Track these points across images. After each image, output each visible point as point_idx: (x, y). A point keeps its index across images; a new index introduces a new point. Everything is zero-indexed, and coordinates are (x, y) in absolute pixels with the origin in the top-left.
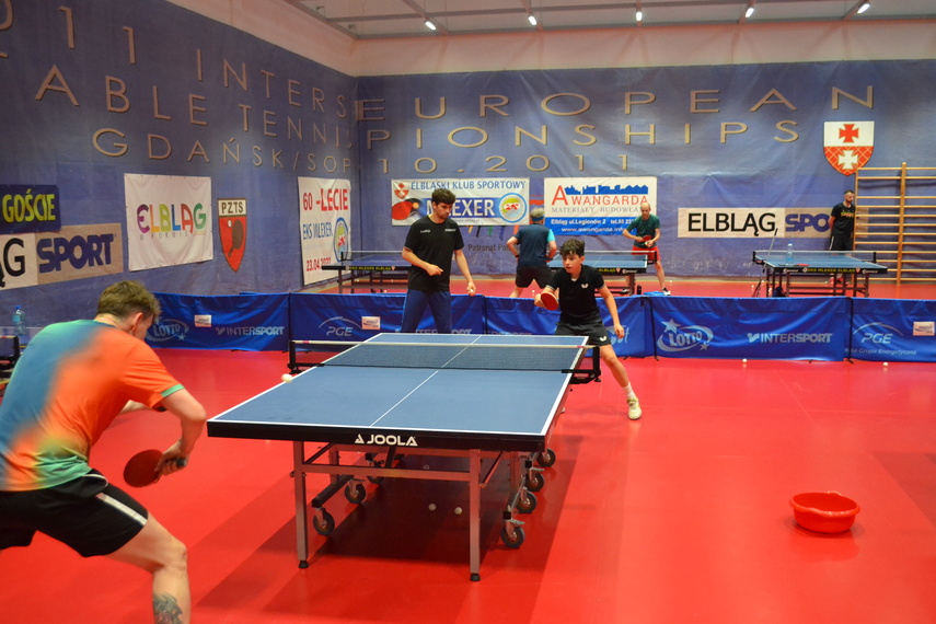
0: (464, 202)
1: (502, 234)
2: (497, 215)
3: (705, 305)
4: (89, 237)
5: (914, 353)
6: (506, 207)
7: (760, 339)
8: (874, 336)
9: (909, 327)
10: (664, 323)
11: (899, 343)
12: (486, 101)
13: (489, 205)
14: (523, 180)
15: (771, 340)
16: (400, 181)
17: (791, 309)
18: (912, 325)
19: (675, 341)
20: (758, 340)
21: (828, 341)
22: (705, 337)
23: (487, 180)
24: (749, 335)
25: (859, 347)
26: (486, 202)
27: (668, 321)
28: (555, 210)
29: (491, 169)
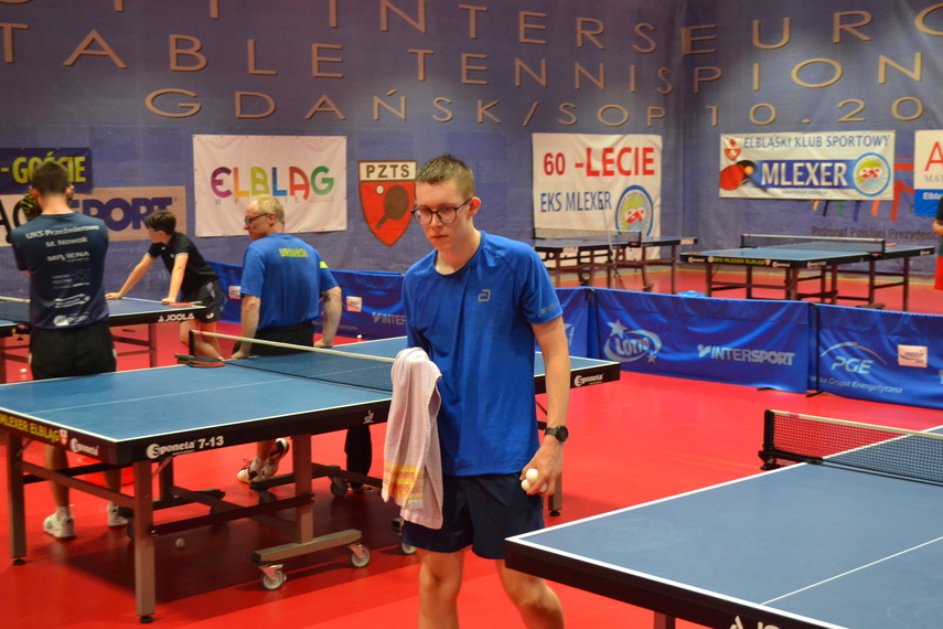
0: (809, 165)
1: (856, 212)
2: (851, 186)
3: (652, 305)
4: (134, 200)
5: (899, 391)
6: (862, 173)
7: (709, 354)
8: (847, 361)
9: (892, 352)
10: (611, 324)
11: (881, 374)
12: (844, 20)
13: (840, 169)
14: (886, 134)
15: (722, 355)
16: (731, 137)
17: (744, 315)
18: (896, 350)
19: (622, 349)
20: (708, 355)
21: (790, 363)
22: (652, 347)
23: (839, 134)
24: (700, 347)
25: (829, 376)
26: (837, 165)
27: (614, 322)
28: (928, 179)
29: (844, 119)
